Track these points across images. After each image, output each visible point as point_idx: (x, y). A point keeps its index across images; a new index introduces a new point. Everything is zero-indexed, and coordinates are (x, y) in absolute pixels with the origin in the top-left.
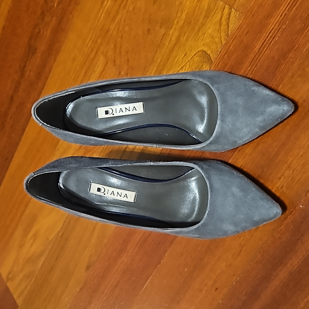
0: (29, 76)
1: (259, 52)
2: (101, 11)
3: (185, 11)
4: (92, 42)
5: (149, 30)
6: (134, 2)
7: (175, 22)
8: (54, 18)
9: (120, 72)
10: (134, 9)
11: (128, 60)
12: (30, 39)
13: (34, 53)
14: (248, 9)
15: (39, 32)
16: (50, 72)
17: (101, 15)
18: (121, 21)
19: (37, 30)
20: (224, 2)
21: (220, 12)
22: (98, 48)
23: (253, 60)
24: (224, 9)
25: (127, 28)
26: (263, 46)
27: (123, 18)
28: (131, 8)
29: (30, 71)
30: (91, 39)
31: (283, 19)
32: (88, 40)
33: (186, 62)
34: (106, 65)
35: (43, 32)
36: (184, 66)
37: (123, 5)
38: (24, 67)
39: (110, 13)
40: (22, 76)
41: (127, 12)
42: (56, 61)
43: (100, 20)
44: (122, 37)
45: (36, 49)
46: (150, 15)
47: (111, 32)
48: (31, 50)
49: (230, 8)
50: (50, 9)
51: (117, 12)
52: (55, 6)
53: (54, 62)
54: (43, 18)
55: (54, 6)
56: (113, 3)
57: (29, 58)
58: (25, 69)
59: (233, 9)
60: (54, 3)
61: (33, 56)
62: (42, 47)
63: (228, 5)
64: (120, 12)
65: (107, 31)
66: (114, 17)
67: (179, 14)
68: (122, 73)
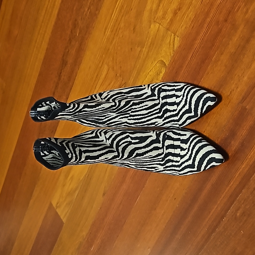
0: (64, 79)
1: (190, 60)
2: (104, 38)
3: (151, 37)
4: (100, 57)
5: (131, 49)
6: (123, 32)
7: (146, 44)
8: (77, 42)
9: (117, 75)
10: (122, 36)
11: (121, 67)
12: (63, 56)
13: (66, 65)
14: (183, 36)
15: (69, 51)
16: (76, 76)
17: (104, 40)
18: (116, 44)
19: (67, 50)
20: (171, 32)
21: (169, 38)
22: (104, 60)
23: (188, 65)
24: (171, 36)
25: (119, 48)
26: (192, 57)
27: (117, 41)
28: (121, 36)
29: (64, 76)
30: (99, 55)
31: (201, 41)
32: (97, 56)
33: (153, 67)
34: (108, 70)
35: (71, 51)
36: (151, 69)
37: (116, 34)
38: (61, 73)
39: (109, 39)
40: (59, 79)
41: (119, 38)
42: (80, 69)
43: (104, 43)
44: (117, 53)
45: (67, 62)
46: (132, 40)
47: (110, 51)
48: (64, 63)
49: (175, 35)
50: (75, 37)
51: (113, 39)
52: (78, 35)
53: (78, 70)
54: (71, 43)
55: (76, 35)
56: (111, 33)
57: (63, 68)
58: (61, 74)
59: (176, 36)
60: (77, 33)
61: (66, 66)
62: (70, 60)
63: (173, 33)
64: (115, 38)
65: (108, 50)
66: (112, 41)
67: (148, 39)
68: (118, 75)
